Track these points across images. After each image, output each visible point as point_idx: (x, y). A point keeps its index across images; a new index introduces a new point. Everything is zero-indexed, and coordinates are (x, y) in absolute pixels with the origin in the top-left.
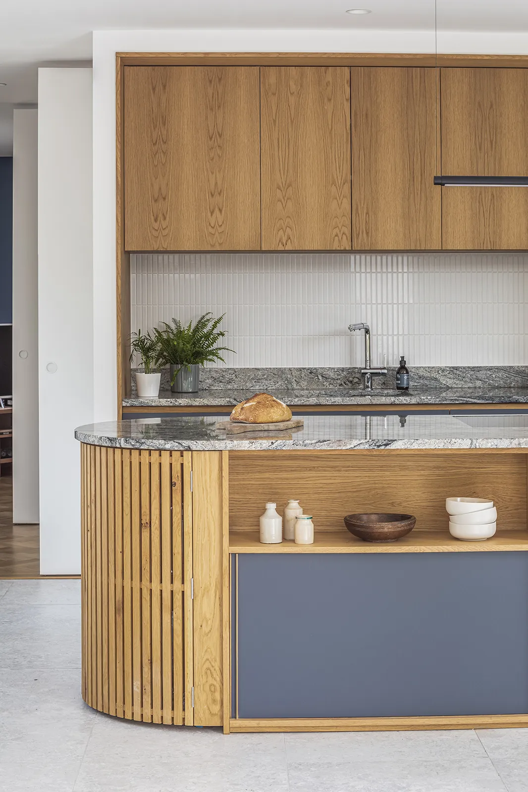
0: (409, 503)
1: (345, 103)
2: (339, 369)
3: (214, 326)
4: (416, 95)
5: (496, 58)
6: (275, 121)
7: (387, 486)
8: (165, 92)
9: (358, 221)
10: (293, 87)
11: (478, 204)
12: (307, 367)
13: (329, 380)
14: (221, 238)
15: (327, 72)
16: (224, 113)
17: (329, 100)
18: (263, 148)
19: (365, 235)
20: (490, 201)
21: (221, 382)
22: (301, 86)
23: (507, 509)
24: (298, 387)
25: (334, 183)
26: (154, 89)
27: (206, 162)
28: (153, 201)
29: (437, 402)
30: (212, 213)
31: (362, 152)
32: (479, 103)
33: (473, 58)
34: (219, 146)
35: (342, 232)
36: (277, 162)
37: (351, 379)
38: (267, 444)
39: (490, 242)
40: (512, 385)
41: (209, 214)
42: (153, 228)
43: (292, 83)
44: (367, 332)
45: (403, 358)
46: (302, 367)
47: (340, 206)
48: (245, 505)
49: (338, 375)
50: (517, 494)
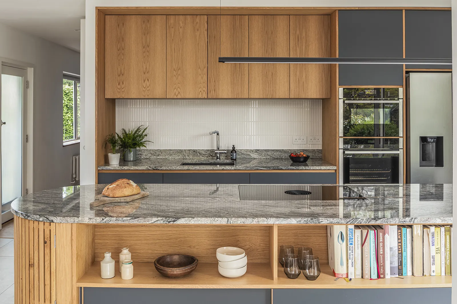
0: (200, 246)
1: (205, 32)
2: (206, 150)
3: (144, 131)
4: (237, 28)
5: (273, 8)
6: (173, 40)
7: (187, 236)
8: (123, 27)
9: (210, 85)
10: (181, 25)
11: (265, 77)
12: (192, 149)
13: (202, 155)
14: (148, 93)
15: (197, 17)
16: (150, 36)
17: (198, 30)
18: (167, 52)
19: (213, 92)
20: (271, 76)
21: (155, 155)
22: (185, 24)
23: (257, 251)
24: (188, 158)
25: (199, 68)
26: (118, 25)
27: (142, 59)
28: (118, 76)
29: (244, 169)
30: (144, 81)
31: (212, 54)
32: (266, 32)
33: (262, 8)
34: (148, 51)
35: (203, 90)
36: (174, 59)
37: (212, 154)
38: (100, 220)
39: (271, 94)
40: (283, 158)
41: (143, 82)
42: (118, 88)
43: (181, 23)
44: (218, 134)
45: (234, 146)
46: (190, 149)
47: (202, 79)
48: (104, 246)
49: (206, 153)
50: (263, 242)
